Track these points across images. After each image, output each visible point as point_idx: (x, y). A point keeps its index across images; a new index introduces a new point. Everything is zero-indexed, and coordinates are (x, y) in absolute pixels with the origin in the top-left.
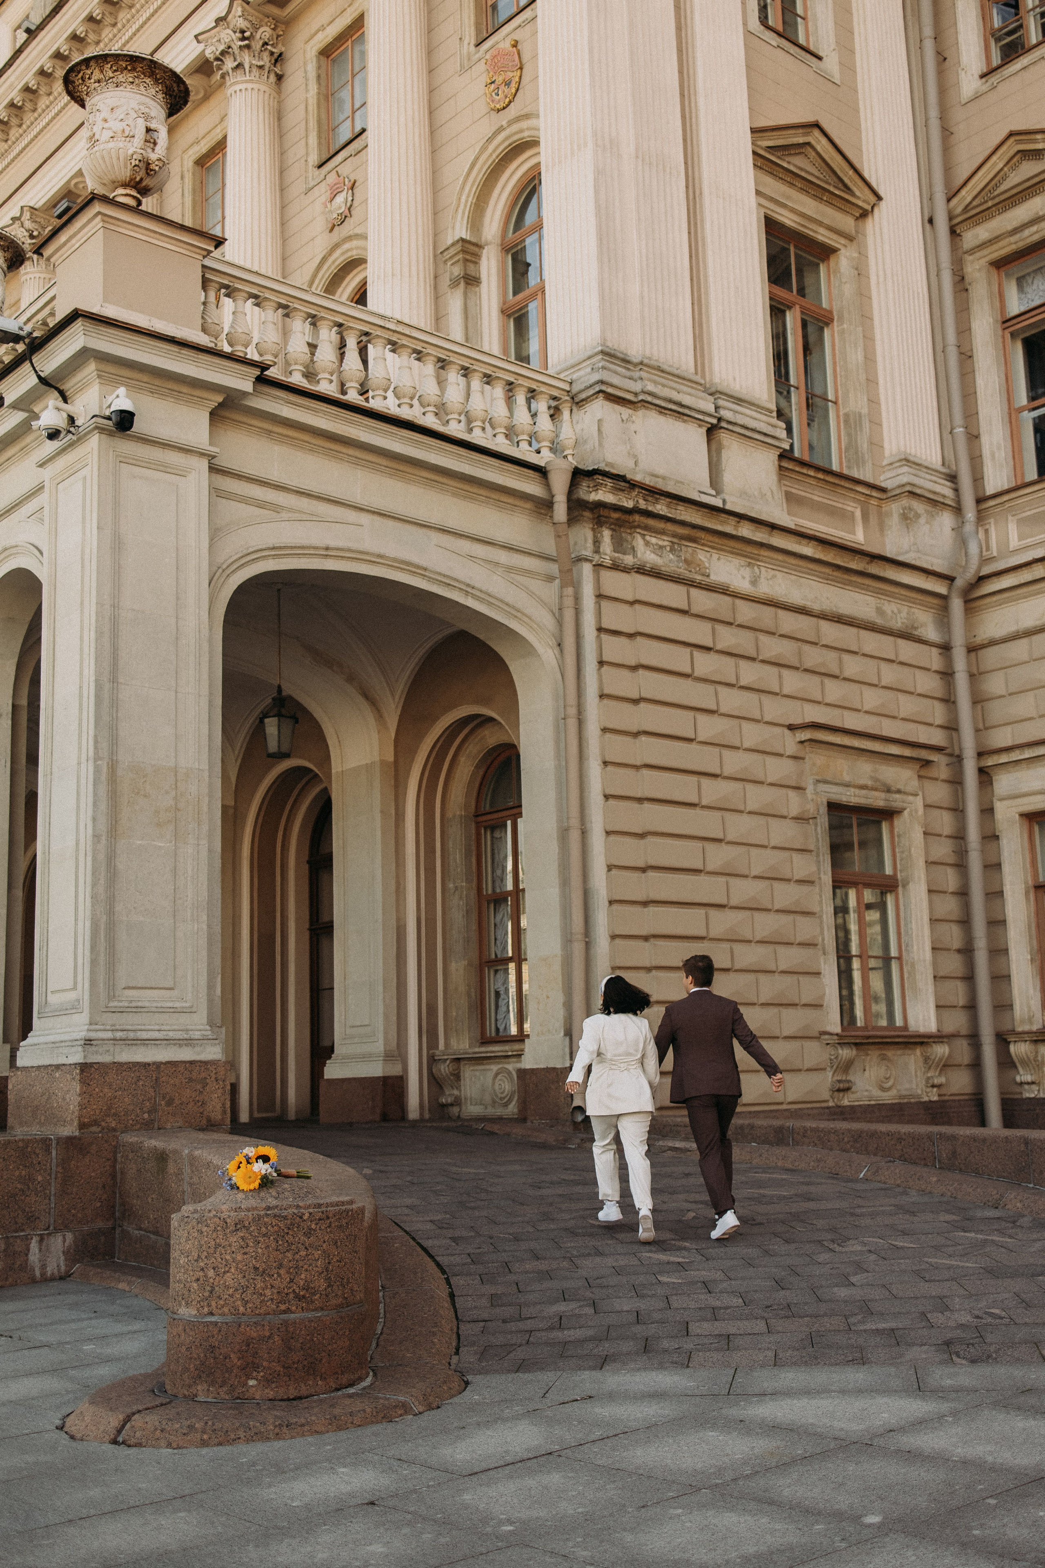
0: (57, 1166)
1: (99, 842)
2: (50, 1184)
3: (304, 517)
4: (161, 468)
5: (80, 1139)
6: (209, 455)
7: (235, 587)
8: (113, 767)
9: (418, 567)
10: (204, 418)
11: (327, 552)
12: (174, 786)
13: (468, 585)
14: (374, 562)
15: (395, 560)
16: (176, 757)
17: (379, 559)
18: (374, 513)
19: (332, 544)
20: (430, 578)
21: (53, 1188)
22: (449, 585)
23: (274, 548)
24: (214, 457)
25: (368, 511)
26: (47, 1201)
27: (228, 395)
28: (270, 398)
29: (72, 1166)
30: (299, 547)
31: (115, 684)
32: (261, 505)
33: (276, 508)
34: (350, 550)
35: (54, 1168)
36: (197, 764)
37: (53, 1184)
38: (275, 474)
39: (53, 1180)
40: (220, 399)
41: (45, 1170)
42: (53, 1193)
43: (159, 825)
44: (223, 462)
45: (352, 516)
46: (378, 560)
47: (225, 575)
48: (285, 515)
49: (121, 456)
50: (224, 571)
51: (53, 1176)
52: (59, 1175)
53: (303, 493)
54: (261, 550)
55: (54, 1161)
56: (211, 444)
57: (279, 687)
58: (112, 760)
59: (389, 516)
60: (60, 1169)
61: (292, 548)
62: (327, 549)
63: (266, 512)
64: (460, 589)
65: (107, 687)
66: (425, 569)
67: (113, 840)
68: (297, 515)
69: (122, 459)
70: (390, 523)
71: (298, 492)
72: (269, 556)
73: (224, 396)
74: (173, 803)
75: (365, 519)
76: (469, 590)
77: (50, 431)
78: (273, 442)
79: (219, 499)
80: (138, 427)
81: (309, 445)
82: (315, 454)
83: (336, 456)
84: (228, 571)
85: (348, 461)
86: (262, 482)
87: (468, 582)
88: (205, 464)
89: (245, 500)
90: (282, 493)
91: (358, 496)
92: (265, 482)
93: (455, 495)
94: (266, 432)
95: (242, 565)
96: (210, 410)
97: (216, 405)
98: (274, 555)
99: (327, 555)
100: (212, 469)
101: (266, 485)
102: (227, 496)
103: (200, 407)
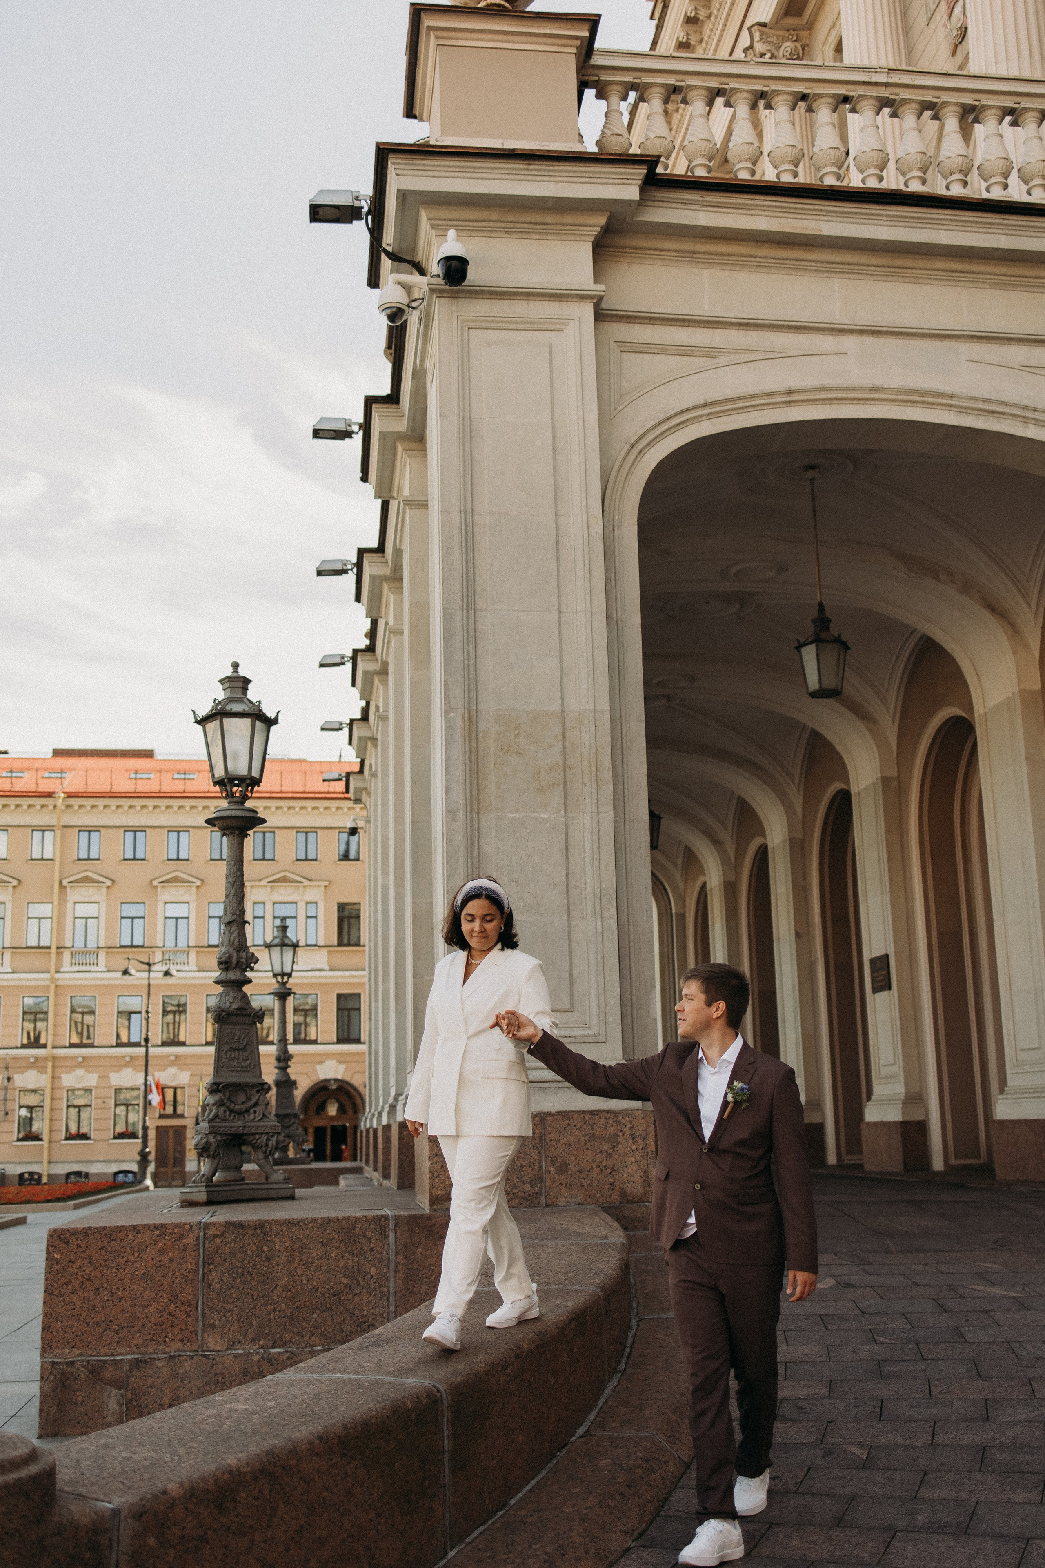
0: (397, 1253)
1: (454, 819)
2: (388, 1280)
3: (753, 356)
4: (527, 326)
5: (429, 1218)
6: (592, 297)
7: (653, 465)
8: (472, 720)
9: (938, 394)
10: (586, 250)
11: (790, 397)
12: (560, 737)
13: (1026, 408)
14: (867, 399)
15: (900, 391)
16: (562, 698)
17: (874, 393)
18: (861, 332)
19: (795, 384)
20: (960, 407)
21: (392, 1285)
22: (993, 412)
23: (706, 405)
24: (601, 298)
25: (852, 332)
26: (385, 1303)
27: (612, 212)
28: (680, 206)
29: (419, 1255)
30: (745, 398)
31: (471, 612)
32: (689, 351)
33: (711, 352)
34: (823, 389)
35: (392, 1257)
37: (392, 1279)
38: (705, 308)
39: (391, 1274)
40: (603, 220)
41: (381, 1260)
42: (392, 1291)
43: (540, 790)
44: (613, 303)
45: (827, 342)
46: (871, 396)
47: (635, 452)
48: (723, 360)
49: (468, 321)
50: (632, 446)
51: (392, 1268)
52: (400, 1267)
53: (747, 325)
54: (688, 410)
55: (393, 1247)
56: (596, 280)
57: (821, 604)
58: (470, 711)
59: (887, 333)
60: (400, 1258)
61: (734, 400)
62: (789, 392)
63: (696, 360)
64: (1012, 415)
65: (459, 616)
66: (951, 396)
67: (475, 815)
68: (746, 355)
69: (472, 325)
70: (891, 342)
71: (740, 325)
72: (701, 416)
73: (608, 214)
74: (560, 760)
75: (849, 343)
76: (1029, 414)
77: (389, 311)
78: (700, 265)
79: (625, 355)
80: (473, 275)
81: (753, 259)
82: (765, 270)
83: (796, 266)
84: (640, 446)
85: (815, 271)
86: (684, 320)
87: (1026, 402)
88: (588, 310)
89: (663, 349)
90: (717, 331)
91: (836, 315)
92: (689, 321)
93: (995, 285)
94: (687, 255)
95: (661, 434)
96: (592, 239)
97: (599, 229)
98: (709, 414)
99: (790, 402)
100: (600, 316)
101: (692, 324)
102: (637, 350)
103: (578, 238)
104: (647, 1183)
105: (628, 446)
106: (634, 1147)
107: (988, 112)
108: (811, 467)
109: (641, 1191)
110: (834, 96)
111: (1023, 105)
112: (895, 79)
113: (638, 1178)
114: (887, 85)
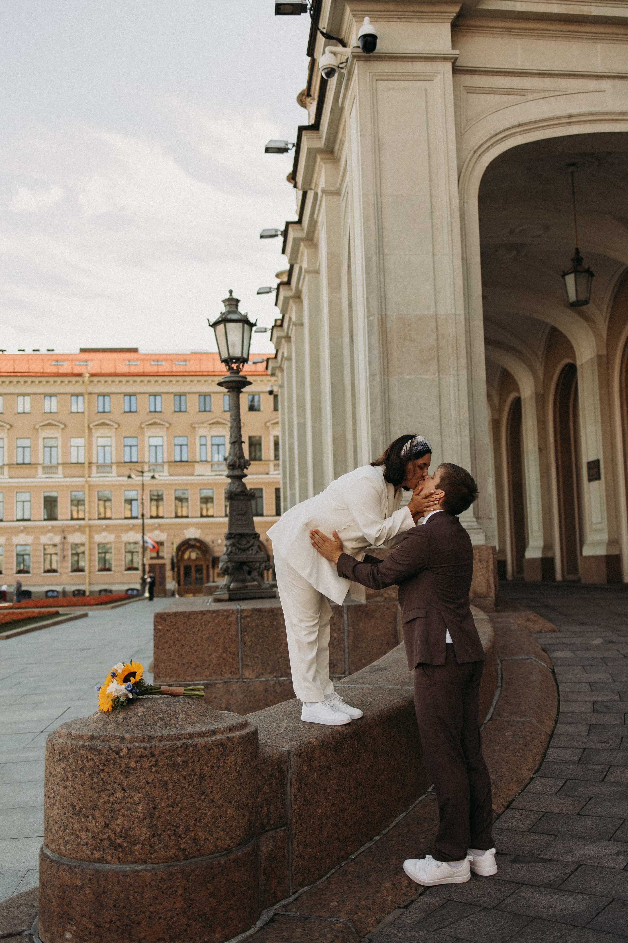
0: (349, 626)
1: (374, 379)
2: (344, 640)
3: (547, 94)
4: (411, 78)
5: (366, 606)
6: (450, 58)
7: (487, 164)
8: (383, 321)
10: (447, 28)
11: (570, 119)
12: (435, 330)
14: (617, 120)
16: (436, 307)
17: (621, 116)
18: (614, 77)
19: (574, 111)
21: (346, 643)
23: (519, 125)
24: (456, 59)
25: (609, 77)
26: (342, 653)
29: (361, 627)
30: (543, 120)
31: (381, 256)
32: (509, 92)
33: (522, 92)
34: (591, 114)
35: (346, 628)
36: (453, 310)
37: (346, 640)
38: (519, 64)
39: (346, 637)
40: (459, 9)
41: (340, 630)
42: (346, 646)
43: (424, 362)
44: (464, 62)
45: (593, 84)
46: (620, 118)
47: (477, 155)
48: (530, 97)
49: (376, 75)
50: (475, 152)
51: (346, 634)
52: (350, 633)
53: (545, 73)
54: (508, 129)
55: (346, 622)
56: (453, 48)
57: (577, 249)
58: (382, 315)
60: (351, 629)
61: (536, 122)
62: (570, 116)
63: (513, 97)
65: (374, 258)
67: (386, 377)
68: (543, 93)
69: (377, 78)
71: (540, 73)
72: (516, 133)
73: (461, 4)
74: (434, 343)
75: (606, 84)
77: (326, 71)
78: (515, 37)
79: (470, 95)
80: (381, 46)
81: (548, 32)
82: (556, 37)
83: (575, 36)
84: (480, 152)
85: (586, 39)
86: (505, 72)
88: (448, 66)
89: (492, 91)
90: (526, 79)
91: (599, 65)
92: (509, 72)
94: (508, 28)
95: (492, 145)
96: (451, 21)
97: (456, 14)
98: (521, 131)
99: (570, 123)
100: (456, 70)
101: (510, 75)
102: (478, 91)
103: (442, 21)
105: (472, 152)
106: (481, 567)
108: (570, 165)
113: (483, 583)
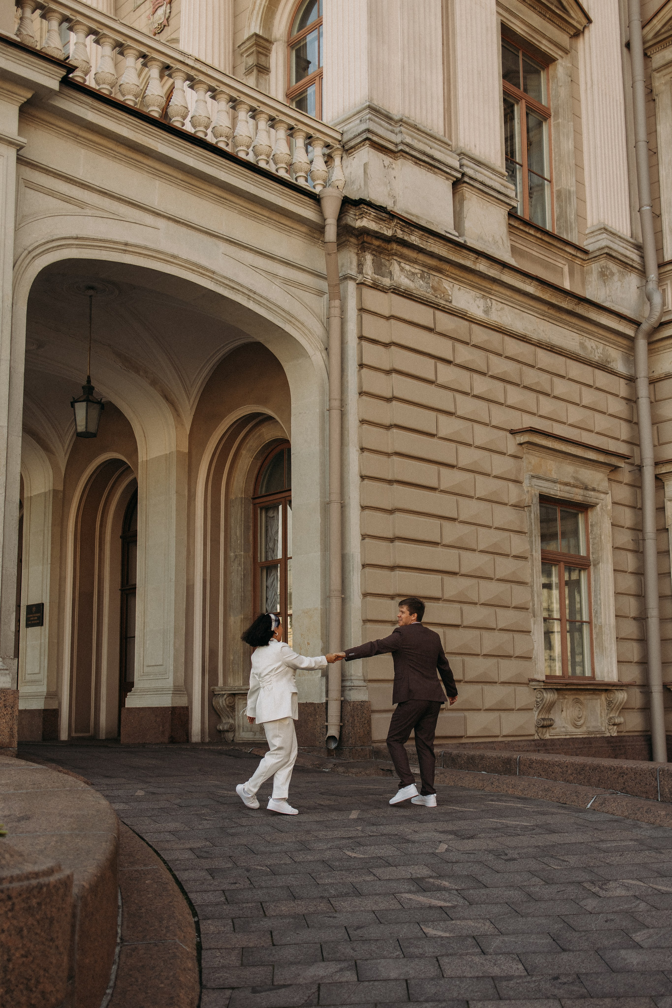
3: (107, 215)
6: (17, 145)
9: (207, 270)
10: (14, 111)
11: (126, 247)
13: (250, 290)
14: (168, 261)
15: (186, 261)
17: (172, 259)
18: (169, 219)
19: (131, 241)
20: (217, 280)
22: (234, 288)
23: (77, 238)
24: (22, 147)
25: (164, 217)
27: (36, 92)
28: (78, 103)
30: (101, 240)
32: (68, 199)
33: (81, 204)
34: (146, 249)
38: (80, 174)
40: (29, 95)
44: (32, 154)
45: (149, 219)
46: (172, 260)
47: (31, 255)
48: (88, 211)
50: (29, 252)
53: (106, 193)
54: (65, 238)
56: (19, 134)
57: (89, 378)
59: (183, 223)
61: (94, 240)
62: (126, 244)
63: (71, 206)
64: (243, 293)
66: (214, 273)
68: (100, 212)
70: (184, 230)
71: (101, 192)
72: (73, 244)
73: (33, 92)
75: (161, 223)
76: (251, 294)
78: (79, 145)
79: (28, 189)
81: (112, 152)
82: (118, 161)
83: (137, 165)
84: (34, 254)
85: (147, 172)
86: (68, 178)
87: (251, 287)
88: (12, 153)
89: (51, 193)
90: (86, 192)
91: (155, 202)
92: (71, 180)
93: (241, 213)
94: (73, 135)
95: (47, 249)
96: (19, 105)
97: (26, 100)
98: (77, 245)
99: (125, 250)
100: (20, 160)
101: (72, 182)
102: (36, 188)
103: (10, 101)
104: (12, 736)
105: (26, 251)
106: (5, 713)
107: (243, 106)
108: (92, 288)
109: (8, 740)
110: (163, 63)
111: (261, 109)
112: (198, 66)
114: (193, 68)
